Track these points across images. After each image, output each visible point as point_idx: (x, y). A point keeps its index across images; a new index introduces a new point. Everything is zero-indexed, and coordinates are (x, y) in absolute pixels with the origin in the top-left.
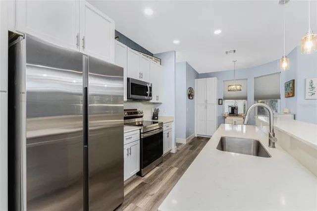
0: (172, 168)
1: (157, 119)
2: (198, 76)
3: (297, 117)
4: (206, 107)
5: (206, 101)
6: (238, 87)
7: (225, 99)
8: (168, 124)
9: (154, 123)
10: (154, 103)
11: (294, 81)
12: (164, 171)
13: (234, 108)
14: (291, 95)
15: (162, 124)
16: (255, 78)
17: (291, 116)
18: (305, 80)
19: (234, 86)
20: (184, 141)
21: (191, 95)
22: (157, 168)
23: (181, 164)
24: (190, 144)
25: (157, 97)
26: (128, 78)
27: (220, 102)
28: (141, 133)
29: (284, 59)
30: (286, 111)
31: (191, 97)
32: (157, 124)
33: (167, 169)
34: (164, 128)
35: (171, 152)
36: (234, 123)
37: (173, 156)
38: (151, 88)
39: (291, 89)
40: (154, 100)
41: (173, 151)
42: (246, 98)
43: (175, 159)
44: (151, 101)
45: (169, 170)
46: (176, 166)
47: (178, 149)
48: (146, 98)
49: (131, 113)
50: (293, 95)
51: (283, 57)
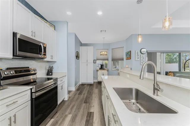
0: (66, 116)
1: (52, 75)
2: (82, 45)
3: (132, 69)
4: (87, 65)
5: (87, 61)
6: (106, 53)
7: (97, 60)
8: (62, 78)
9: (49, 79)
10: (48, 62)
11: (131, 51)
12: (59, 122)
13: (102, 65)
14: (129, 58)
15: (56, 80)
16: (112, 49)
17: (130, 69)
18: (135, 51)
19: (103, 52)
20: (73, 89)
21: (77, 57)
22: (52, 120)
23: (74, 110)
24: (78, 90)
25: (52, 56)
26: (14, 33)
27: (94, 62)
28: (32, 93)
29: (140, 36)
30: (127, 66)
31: (78, 58)
32: (52, 80)
33: (61, 119)
34: (59, 82)
35: (65, 100)
36: (102, 74)
37: (66, 104)
38: (45, 48)
39: (129, 55)
40: (48, 58)
41: (66, 99)
42: (107, 60)
43: (69, 106)
44: (45, 60)
45: (64, 119)
46: (70, 114)
47: (70, 96)
48: (40, 56)
49: (21, 72)
50: (130, 59)
51: (139, 35)
